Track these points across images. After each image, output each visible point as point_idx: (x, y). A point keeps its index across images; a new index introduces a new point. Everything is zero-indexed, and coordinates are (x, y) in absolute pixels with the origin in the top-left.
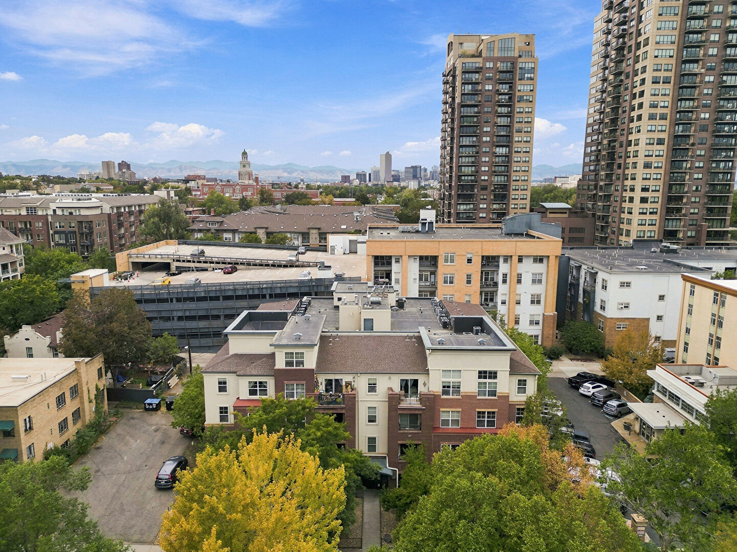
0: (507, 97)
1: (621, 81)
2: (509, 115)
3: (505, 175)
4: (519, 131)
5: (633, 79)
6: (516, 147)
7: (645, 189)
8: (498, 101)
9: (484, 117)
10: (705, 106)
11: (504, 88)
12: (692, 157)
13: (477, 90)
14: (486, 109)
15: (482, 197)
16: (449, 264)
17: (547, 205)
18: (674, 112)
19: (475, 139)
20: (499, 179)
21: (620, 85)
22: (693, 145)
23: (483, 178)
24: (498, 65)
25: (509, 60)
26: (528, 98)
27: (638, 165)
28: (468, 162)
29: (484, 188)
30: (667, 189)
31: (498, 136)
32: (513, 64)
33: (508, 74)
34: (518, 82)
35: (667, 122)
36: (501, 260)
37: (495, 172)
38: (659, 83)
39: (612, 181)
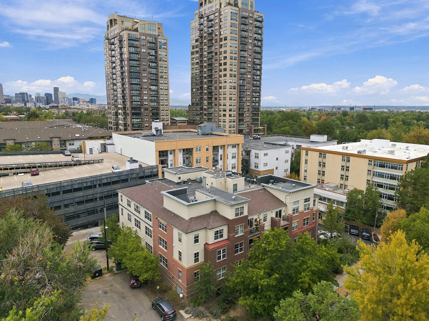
0: (154, 57)
1: (213, 56)
2: (156, 68)
3: (157, 102)
4: (162, 77)
5: (219, 56)
6: (161, 86)
7: (230, 110)
8: (150, 59)
9: (143, 67)
10: (249, 72)
11: (153, 52)
12: (246, 95)
13: (137, 51)
14: (143, 63)
15: (145, 114)
16: (198, 152)
17: (177, 119)
18: (239, 74)
19: (138, 80)
20: (154, 104)
21: (212, 58)
22: (246, 90)
23: (145, 103)
24: (148, 39)
25: (153, 36)
26: (164, 59)
27: (227, 99)
28: (136, 94)
29: (146, 109)
30: (238, 110)
31: (151, 79)
32: (155, 39)
33: (154, 44)
34: (159, 50)
35: (236, 79)
36: (220, 148)
37: (152, 100)
38: (232, 59)
39: (212, 106)
